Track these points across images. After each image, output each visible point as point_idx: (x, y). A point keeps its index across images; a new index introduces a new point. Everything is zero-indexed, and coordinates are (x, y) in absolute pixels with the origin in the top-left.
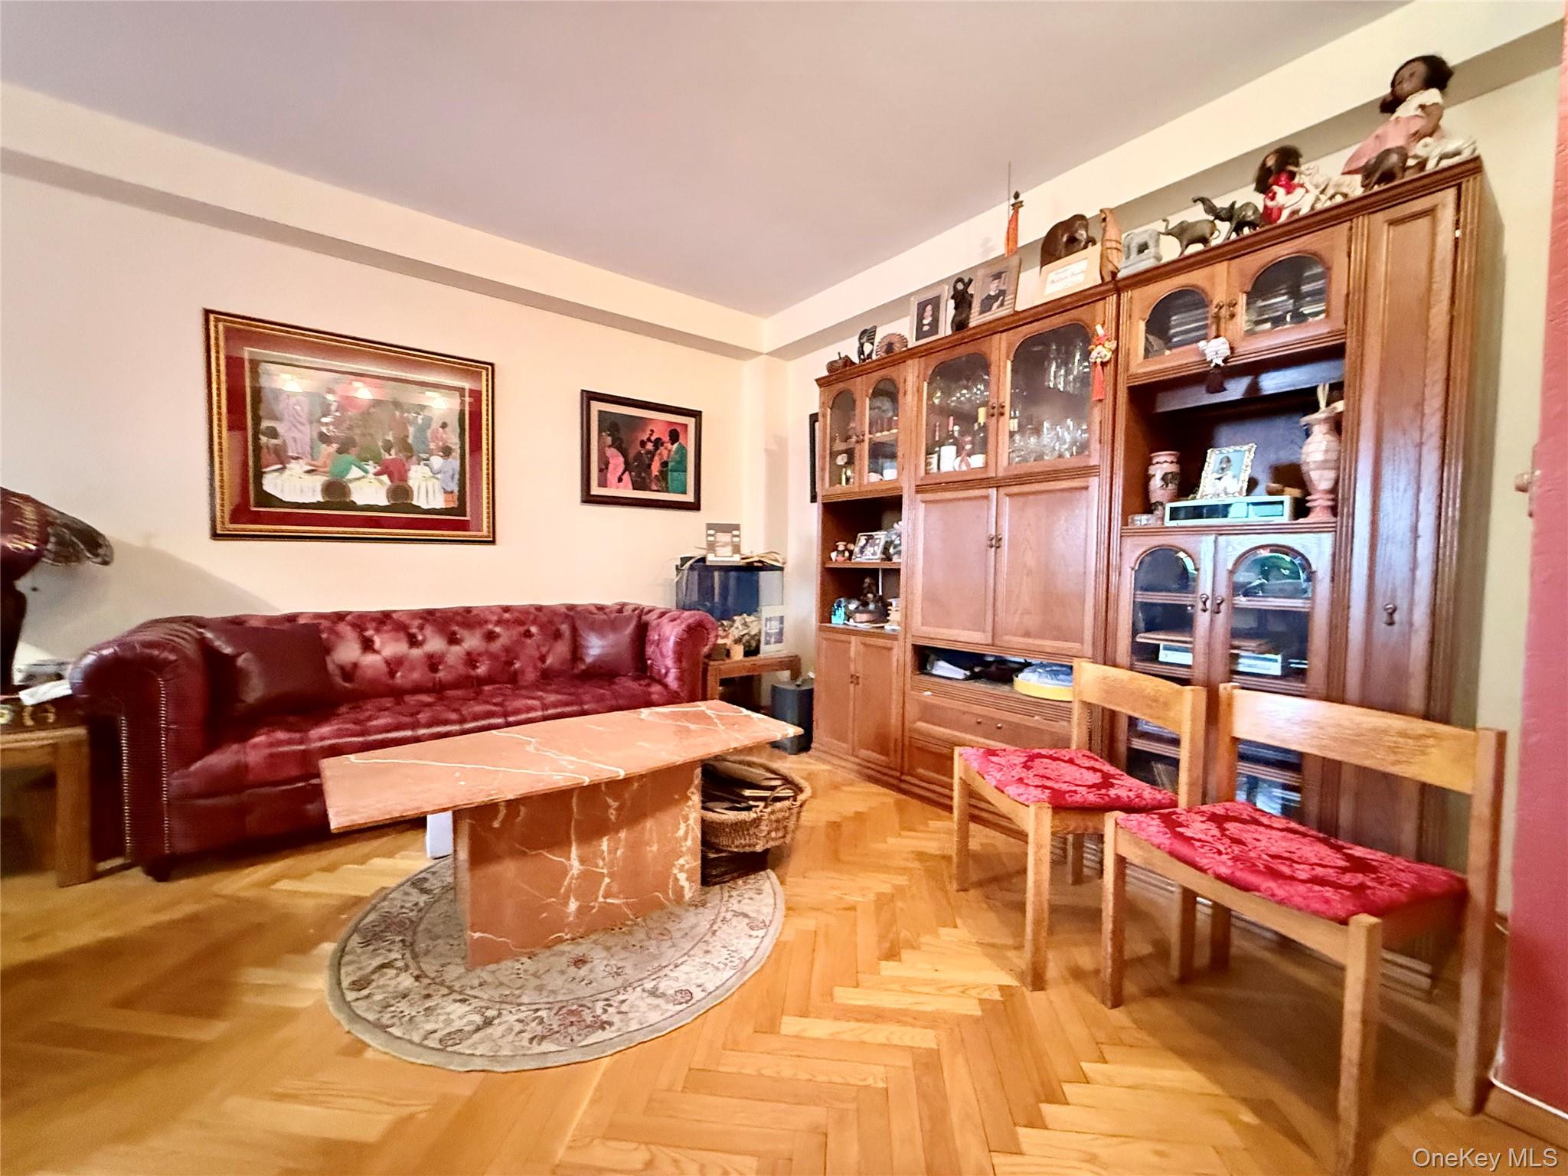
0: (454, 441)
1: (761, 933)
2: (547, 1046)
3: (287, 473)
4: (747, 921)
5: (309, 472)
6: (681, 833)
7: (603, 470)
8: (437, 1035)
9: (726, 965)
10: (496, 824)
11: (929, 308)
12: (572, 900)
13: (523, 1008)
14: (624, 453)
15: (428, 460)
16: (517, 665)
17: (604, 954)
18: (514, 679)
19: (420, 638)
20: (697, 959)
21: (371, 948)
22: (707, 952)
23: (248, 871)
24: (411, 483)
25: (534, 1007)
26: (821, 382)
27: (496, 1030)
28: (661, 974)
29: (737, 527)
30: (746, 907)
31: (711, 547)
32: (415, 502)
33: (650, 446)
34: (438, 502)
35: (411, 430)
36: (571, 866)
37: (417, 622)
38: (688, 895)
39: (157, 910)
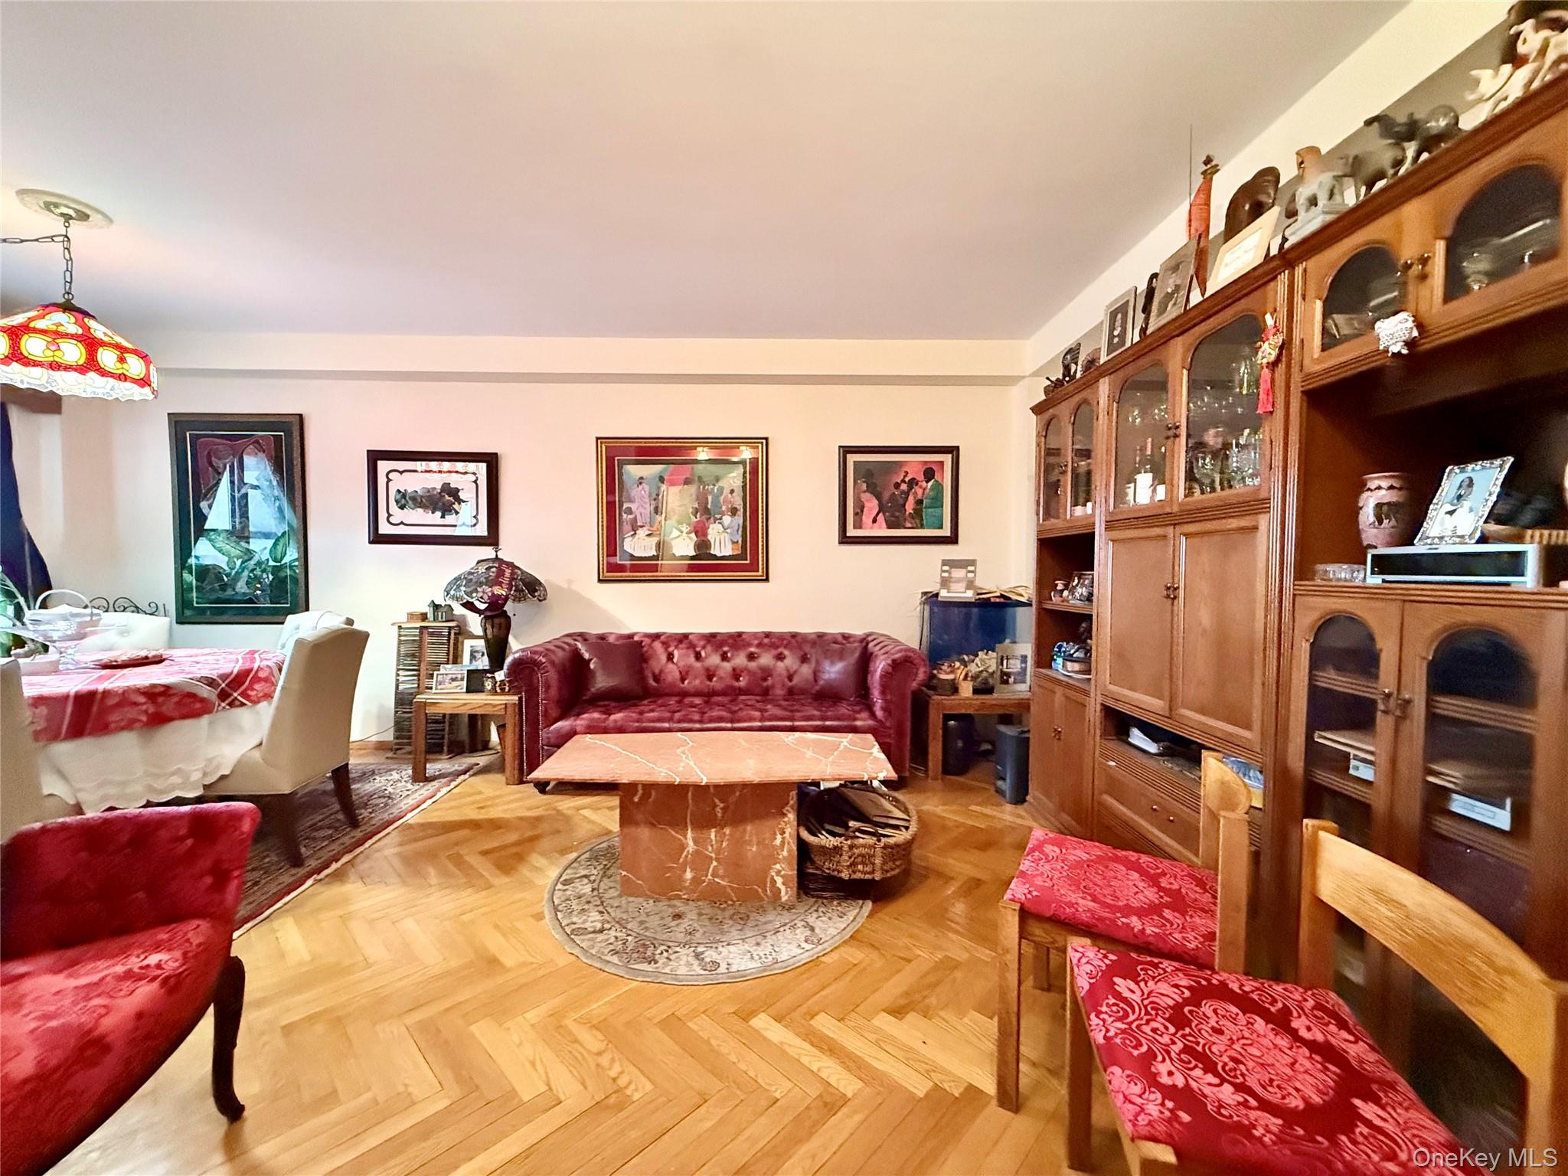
0: (738, 502)
1: (808, 947)
2: (615, 959)
3: (637, 536)
4: (808, 933)
5: (649, 535)
6: (778, 842)
7: (858, 514)
8: (574, 926)
9: (760, 958)
10: (636, 799)
11: (1119, 316)
12: (688, 870)
13: (624, 930)
14: (878, 497)
15: (721, 519)
16: (770, 682)
17: (695, 917)
18: (766, 692)
19: (703, 654)
20: (746, 946)
21: (589, 863)
22: (758, 944)
23: (577, 798)
24: (709, 537)
25: (629, 932)
26: (1038, 409)
27: (600, 937)
28: (714, 945)
29: (973, 563)
30: (818, 925)
31: (945, 583)
32: (712, 552)
33: (904, 487)
34: (728, 551)
35: (710, 498)
36: (688, 844)
37: (702, 643)
38: (784, 898)
39: (530, 809)
